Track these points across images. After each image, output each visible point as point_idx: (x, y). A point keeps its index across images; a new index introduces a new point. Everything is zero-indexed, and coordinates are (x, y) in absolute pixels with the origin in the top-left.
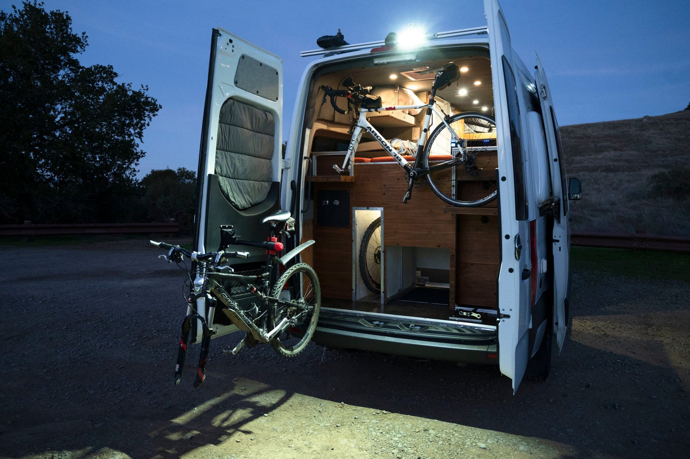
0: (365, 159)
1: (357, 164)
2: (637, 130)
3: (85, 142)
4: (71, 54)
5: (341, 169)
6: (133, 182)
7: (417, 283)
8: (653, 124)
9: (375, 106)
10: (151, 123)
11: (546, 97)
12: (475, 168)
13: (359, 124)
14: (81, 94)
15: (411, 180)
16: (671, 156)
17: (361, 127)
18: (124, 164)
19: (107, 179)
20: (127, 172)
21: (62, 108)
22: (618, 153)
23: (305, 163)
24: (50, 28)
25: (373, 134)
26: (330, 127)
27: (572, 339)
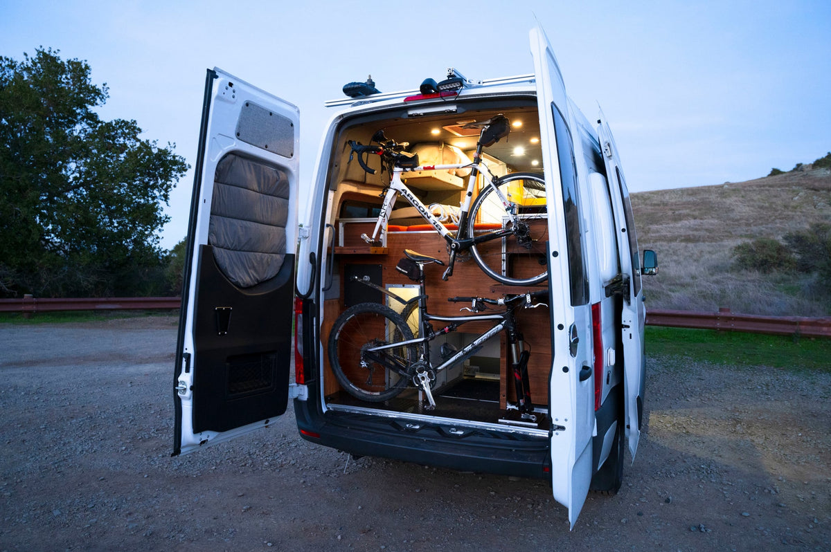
0: (401, 227)
1: (391, 233)
2: (718, 197)
3: (101, 204)
4: (89, 107)
5: (371, 238)
6: (156, 251)
7: (465, 374)
8: (734, 190)
9: (411, 165)
10: (178, 184)
11: (611, 156)
12: (529, 239)
13: (392, 186)
14: (98, 152)
15: (453, 252)
16: (755, 225)
17: (395, 189)
18: (146, 230)
19: (126, 248)
20: (149, 240)
21: (77, 167)
22: (698, 221)
23: (327, 231)
24: (66, 78)
25: (409, 198)
26: (361, 189)
27: (648, 438)
